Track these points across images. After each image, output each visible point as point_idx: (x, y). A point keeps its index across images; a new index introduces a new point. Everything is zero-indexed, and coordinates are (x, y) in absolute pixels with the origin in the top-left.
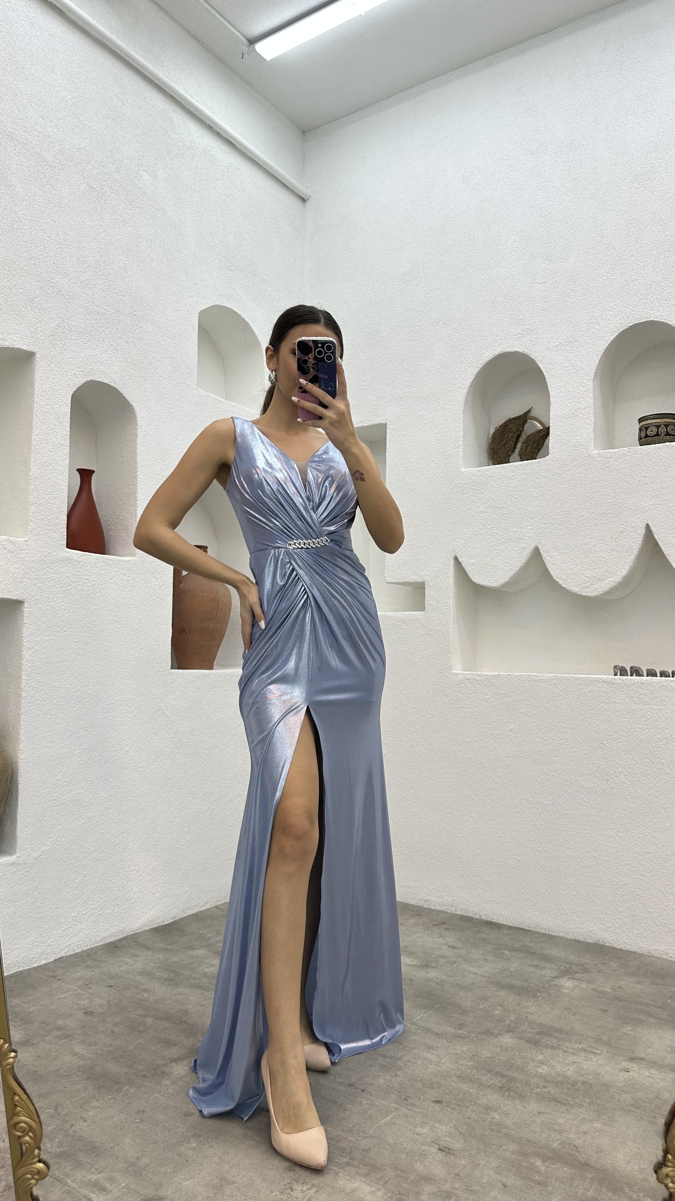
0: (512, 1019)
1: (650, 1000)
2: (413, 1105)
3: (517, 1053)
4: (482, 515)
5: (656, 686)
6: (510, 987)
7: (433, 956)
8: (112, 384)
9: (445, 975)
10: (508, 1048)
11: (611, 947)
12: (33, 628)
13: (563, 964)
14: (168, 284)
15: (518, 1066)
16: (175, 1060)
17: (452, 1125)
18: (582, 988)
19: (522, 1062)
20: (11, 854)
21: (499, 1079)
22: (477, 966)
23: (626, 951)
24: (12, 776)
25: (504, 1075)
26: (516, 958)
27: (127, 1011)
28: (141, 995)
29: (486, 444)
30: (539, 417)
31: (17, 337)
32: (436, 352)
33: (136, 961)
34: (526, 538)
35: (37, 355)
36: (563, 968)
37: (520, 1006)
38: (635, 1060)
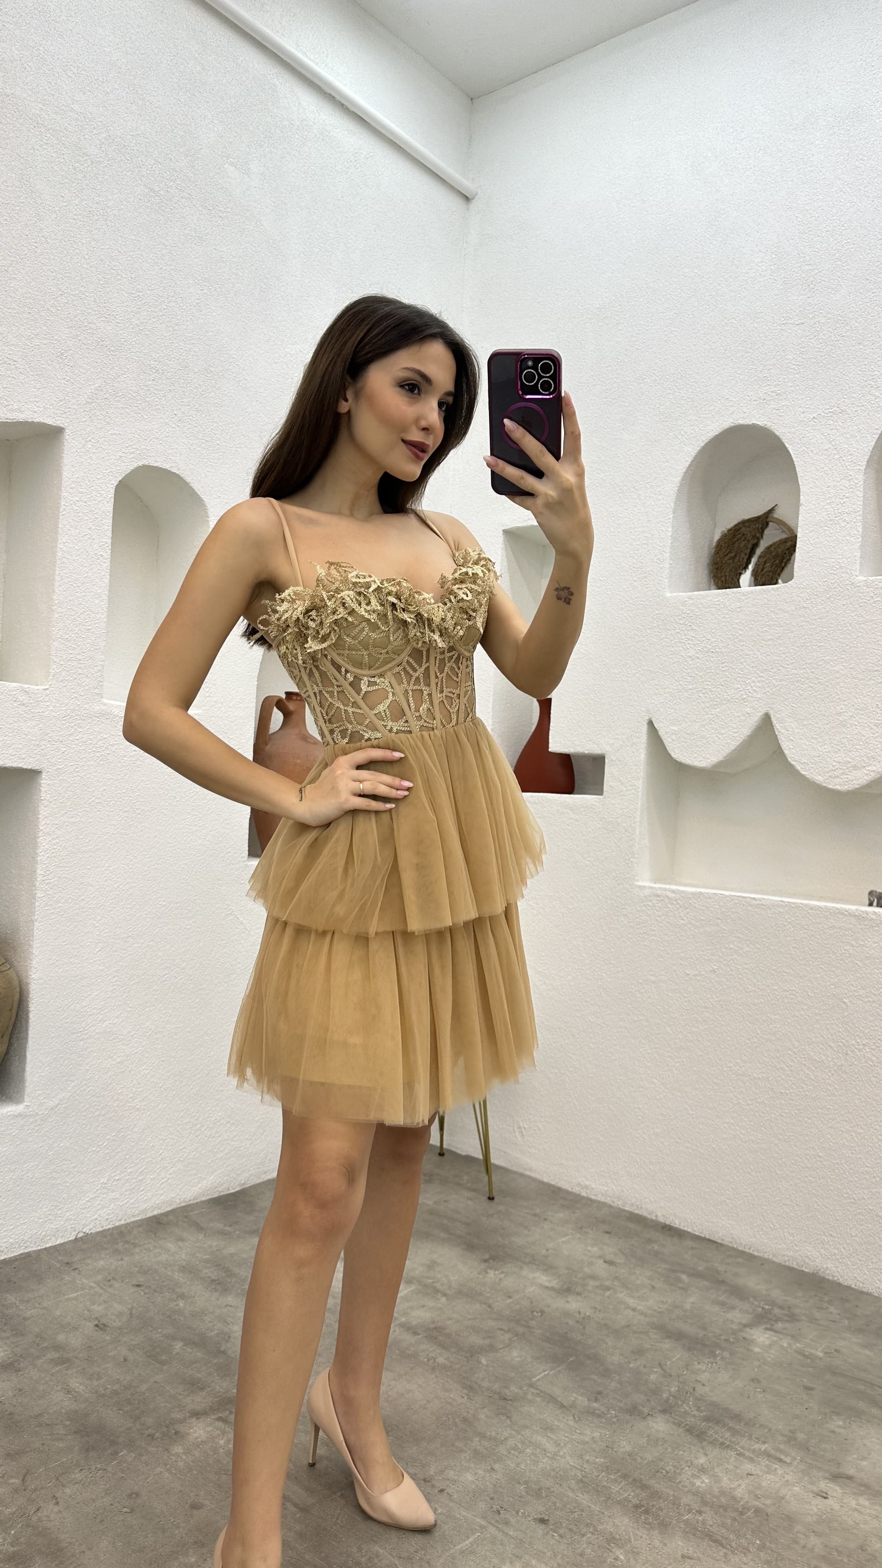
0: (672, 1389)
2: (506, 1523)
3: (669, 1450)
4: (691, 662)
6: (678, 1336)
7: (580, 1275)
8: (174, 470)
9: (591, 1308)
10: (657, 1440)
11: (835, 1281)
12: (55, 806)
14: (261, 327)
15: (667, 1472)
16: (196, 1414)
18: (782, 1347)
19: (674, 1466)
20: (18, 1103)
21: (637, 1492)
22: (639, 1297)
23: (855, 1289)
24: (20, 1003)
25: (645, 1485)
26: (696, 1288)
27: (152, 1327)
28: (175, 1303)
29: (706, 556)
30: (784, 520)
31: (38, 407)
32: (640, 421)
33: (181, 1248)
34: (752, 699)
35: (67, 432)
36: (760, 1309)
37: (687, 1369)
38: (839, 1480)
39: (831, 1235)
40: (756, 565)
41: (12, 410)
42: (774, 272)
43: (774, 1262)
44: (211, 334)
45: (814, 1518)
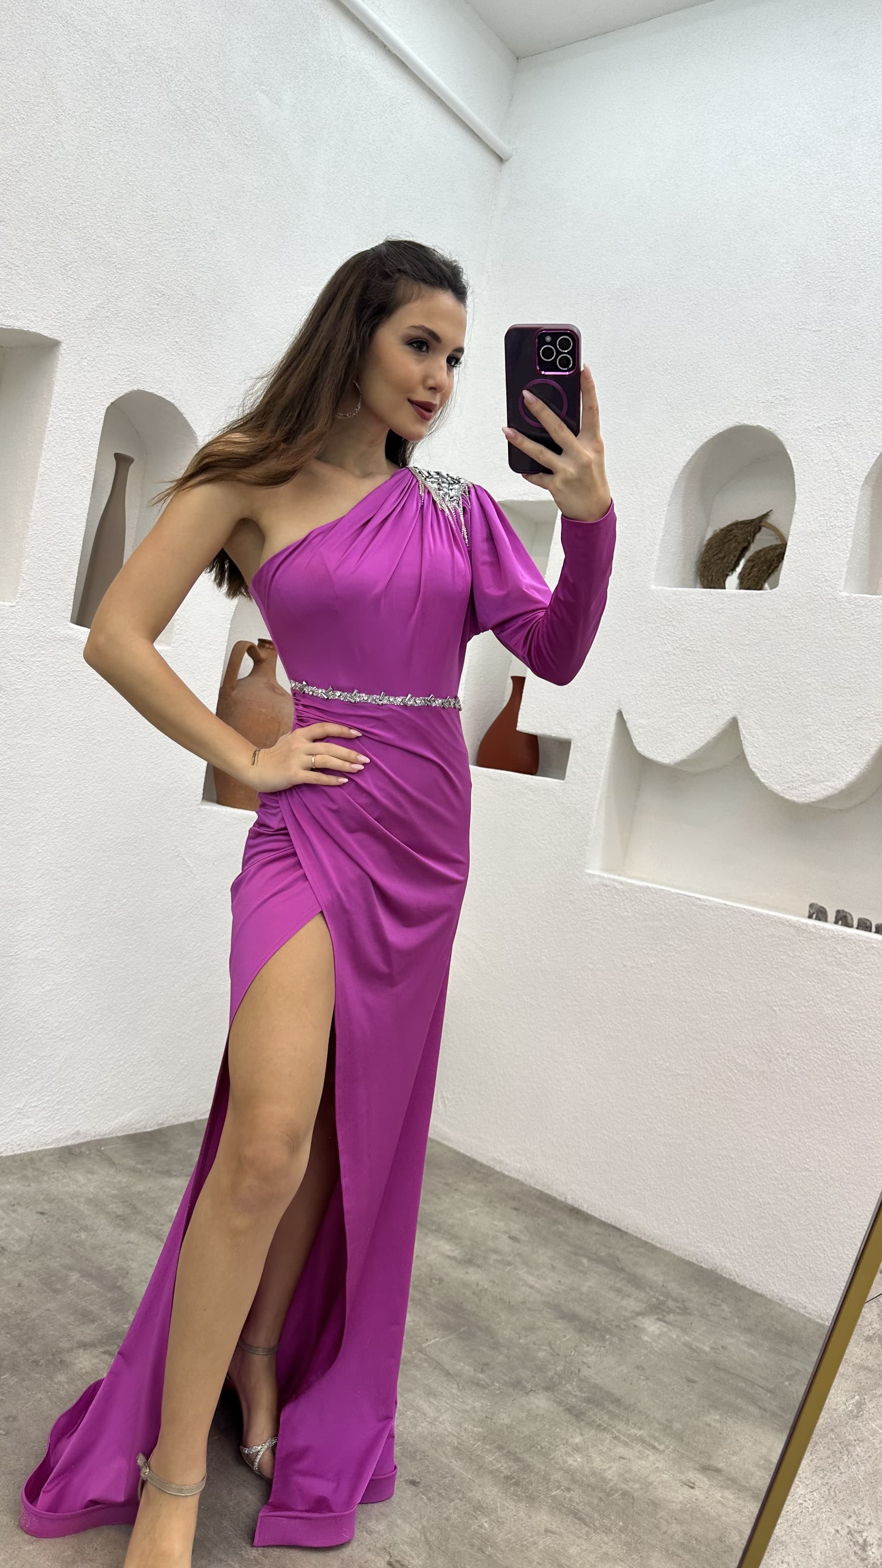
0: (558, 1368)
1: (761, 1377)
3: (547, 1427)
6: (570, 1317)
7: (483, 1248)
8: (169, 399)
9: (490, 1281)
10: (537, 1416)
11: (731, 1280)
13: (657, 1295)
14: (275, 263)
15: (542, 1448)
16: (84, 1346)
17: (420, 1527)
18: (670, 1338)
19: (550, 1443)
21: (510, 1463)
22: (538, 1276)
23: (749, 1290)
25: (518, 1458)
26: (596, 1273)
27: (50, 1255)
28: (77, 1235)
29: (696, 553)
30: (777, 527)
31: (36, 316)
33: (89, 1180)
34: (722, 702)
35: (64, 346)
36: (654, 1300)
37: (575, 1351)
38: (707, 1472)
39: (733, 1235)
40: (743, 568)
41: (9, 317)
43: (674, 1256)
44: (222, 264)
45: (679, 1506)
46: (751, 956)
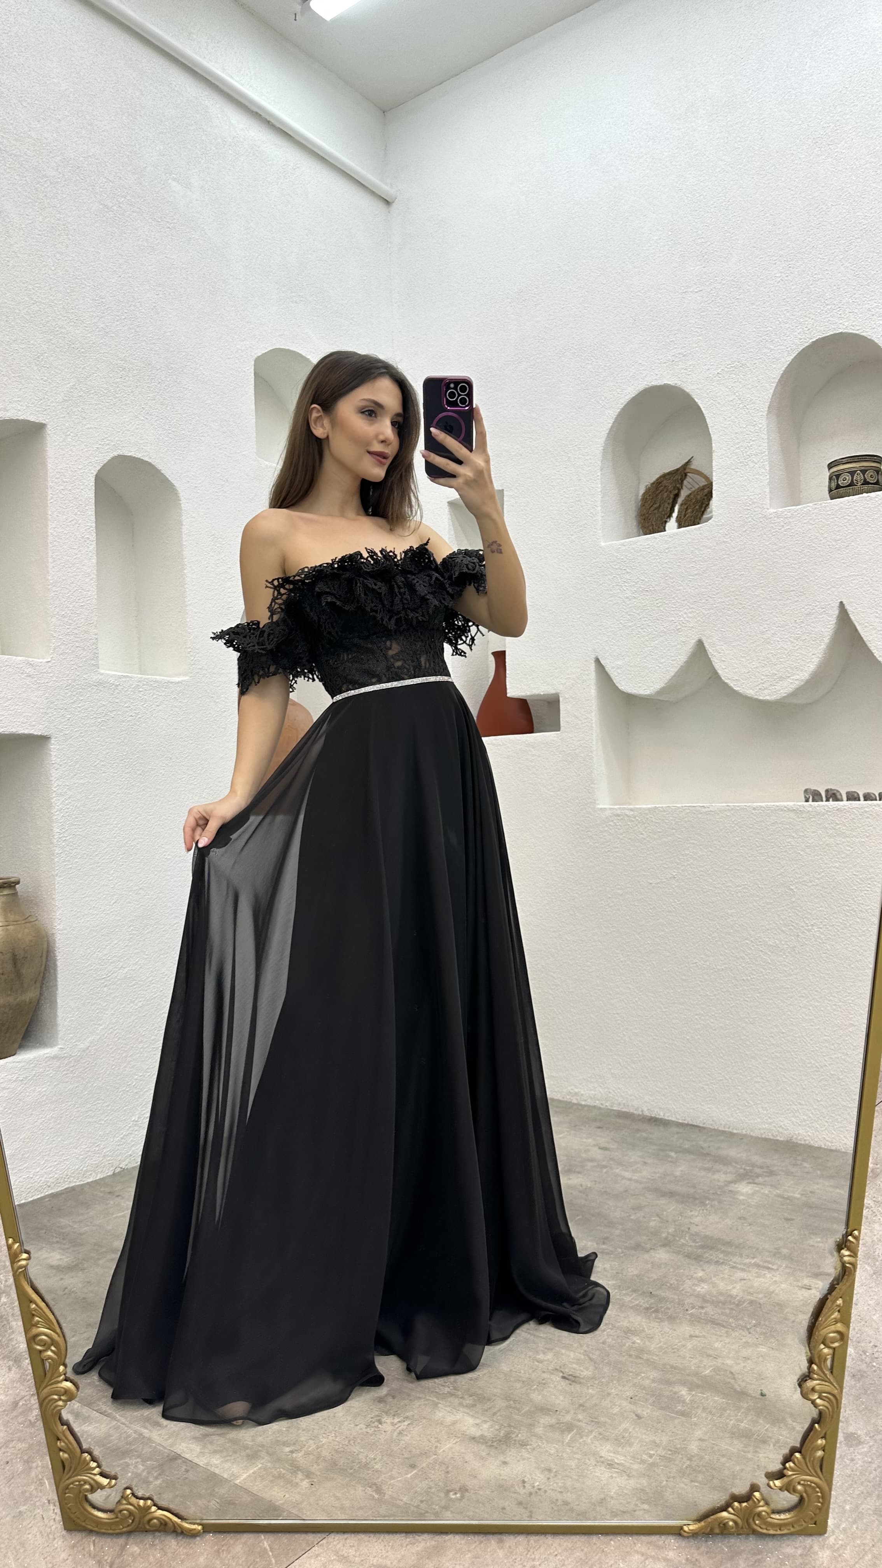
0: (670, 1231)
3: (672, 1270)
4: (628, 603)
5: (857, 813)
6: (672, 1194)
7: (579, 1160)
8: (146, 459)
9: (592, 1181)
10: (661, 1264)
11: (807, 1144)
12: (64, 769)
14: (213, 326)
15: (671, 1285)
17: (582, 1351)
18: (764, 1194)
19: (677, 1280)
20: (51, 1047)
21: (646, 1299)
22: (633, 1171)
24: (48, 952)
25: (653, 1295)
26: (684, 1160)
29: (634, 508)
30: (700, 469)
32: (563, 392)
34: (685, 629)
35: (49, 427)
36: (742, 1170)
37: (682, 1216)
38: (820, 1277)
39: (800, 1104)
40: (679, 512)
42: (671, 247)
43: (751, 1136)
44: (169, 334)
45: (801, 1303)
46: (761, 846)
